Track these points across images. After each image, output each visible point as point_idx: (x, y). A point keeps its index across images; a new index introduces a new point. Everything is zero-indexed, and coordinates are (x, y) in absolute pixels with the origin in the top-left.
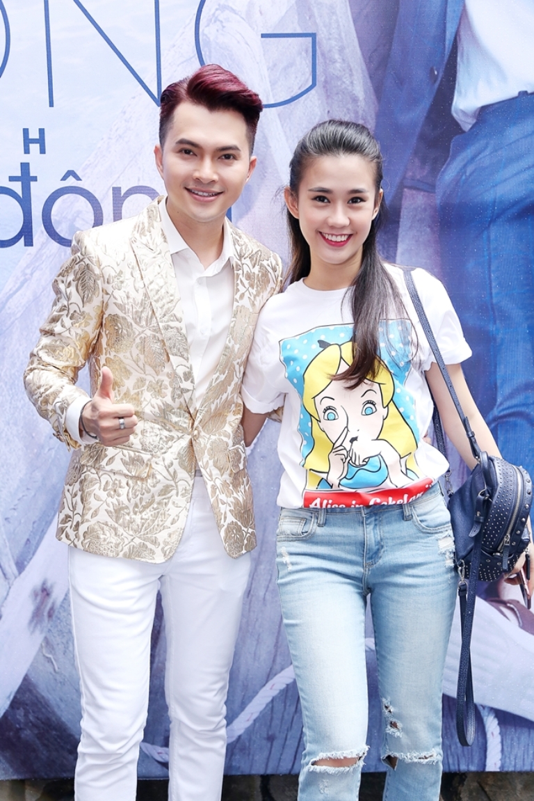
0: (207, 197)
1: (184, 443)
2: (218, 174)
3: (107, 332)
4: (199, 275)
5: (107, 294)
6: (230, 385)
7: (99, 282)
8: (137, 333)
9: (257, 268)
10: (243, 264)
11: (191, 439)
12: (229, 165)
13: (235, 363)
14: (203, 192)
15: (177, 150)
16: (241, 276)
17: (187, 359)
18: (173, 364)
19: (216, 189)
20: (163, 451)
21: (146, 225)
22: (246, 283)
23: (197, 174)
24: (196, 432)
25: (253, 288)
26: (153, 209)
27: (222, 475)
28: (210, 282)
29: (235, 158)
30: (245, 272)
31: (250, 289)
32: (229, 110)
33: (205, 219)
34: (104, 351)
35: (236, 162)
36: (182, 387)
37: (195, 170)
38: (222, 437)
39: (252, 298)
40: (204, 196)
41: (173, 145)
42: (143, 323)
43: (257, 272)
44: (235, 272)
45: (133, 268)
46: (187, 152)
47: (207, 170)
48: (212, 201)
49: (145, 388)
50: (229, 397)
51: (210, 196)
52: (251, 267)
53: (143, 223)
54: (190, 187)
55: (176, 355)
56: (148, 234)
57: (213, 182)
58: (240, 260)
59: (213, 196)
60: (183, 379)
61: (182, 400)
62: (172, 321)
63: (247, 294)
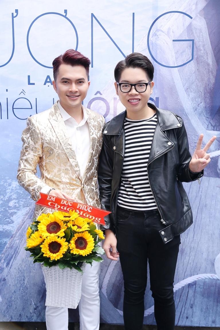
0: (75, 97)
1: (79, 190)
2: (78, 89)
3: (45, 153)
4: (76, 127)
5: (43, 139)
6: (93, 167)
7: (39, 135)
8: (56, 152)
9: (96, 122)
10: (91, 122)
11: (81, 188)
12: (81, 85)
13: (94, 158)
14: (73, 96)
15: (62, 82)
16: (91, 126)
17: (76, 159)
18: (71, 162)
19: (78, 94)
20: (71, 194)
21: (54, 112)
22: (93, 128)
23: (70, 90)
24: (83, 186)
25: (96, 130)
26: (56, 106)
27: (93, 201)
28: (80, 128)
29: (83, 82)
30: (92, 125)
31: (95, 130)
32: (79, 65)
33: (75, 106)
34: (44, 160)
35: (84, 84)
36: (75, 170)
37: (69, 88)
38: (92, 187)
39: (96, 134)
40: (74, 97)
41: (60, 80)
42: (57, 148)
43: (96, 124)
44: (89, 125)
45: (51, 129)
46: (66, 82)
47: (74, 87)
48: (77, 99)
49: (61, 172)
50: (94, 171)
51: (76, 97)
52: (94, 122)
53: (53, 112)
54: (68, 95)
55: (71, 158)
56: (55, 115)
57: (77, 92)
58: (90, 120)
59: (77, 97)
60: (75, 167)
61: (76, 175)
62: (68, 146)
63: (94, 133)
